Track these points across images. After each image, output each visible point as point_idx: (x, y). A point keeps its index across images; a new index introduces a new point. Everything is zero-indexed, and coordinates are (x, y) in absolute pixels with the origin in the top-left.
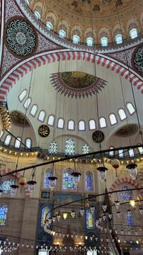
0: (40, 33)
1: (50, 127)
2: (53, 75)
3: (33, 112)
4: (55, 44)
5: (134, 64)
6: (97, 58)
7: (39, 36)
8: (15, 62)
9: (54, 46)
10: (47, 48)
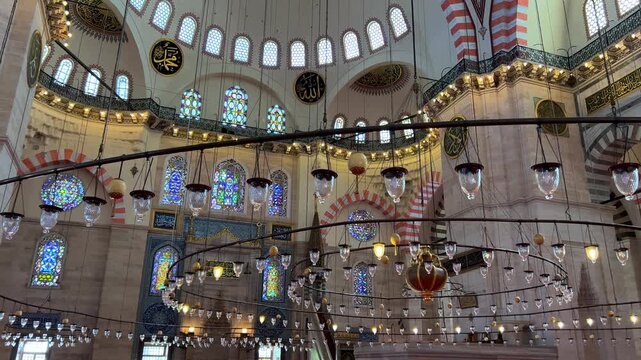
1: (183, 49)
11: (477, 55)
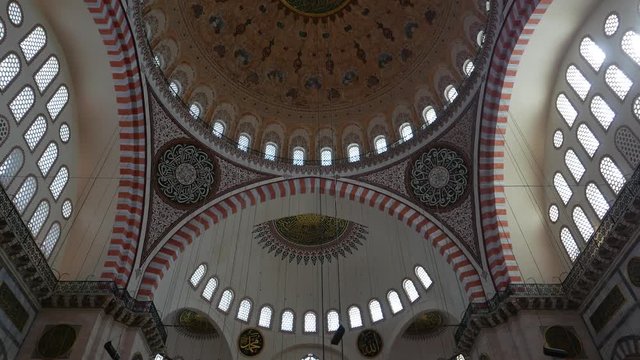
0: (222, 158)
1: (264, 333)
2: (259, 228)
3: (224, 305)
4: (254, 171)
5: (410, 190)
6: (338, 187)
7: (222, 164)
8: (175, 218)
9: (253, 176)
10: (237, 182)
11: (484, 295)
